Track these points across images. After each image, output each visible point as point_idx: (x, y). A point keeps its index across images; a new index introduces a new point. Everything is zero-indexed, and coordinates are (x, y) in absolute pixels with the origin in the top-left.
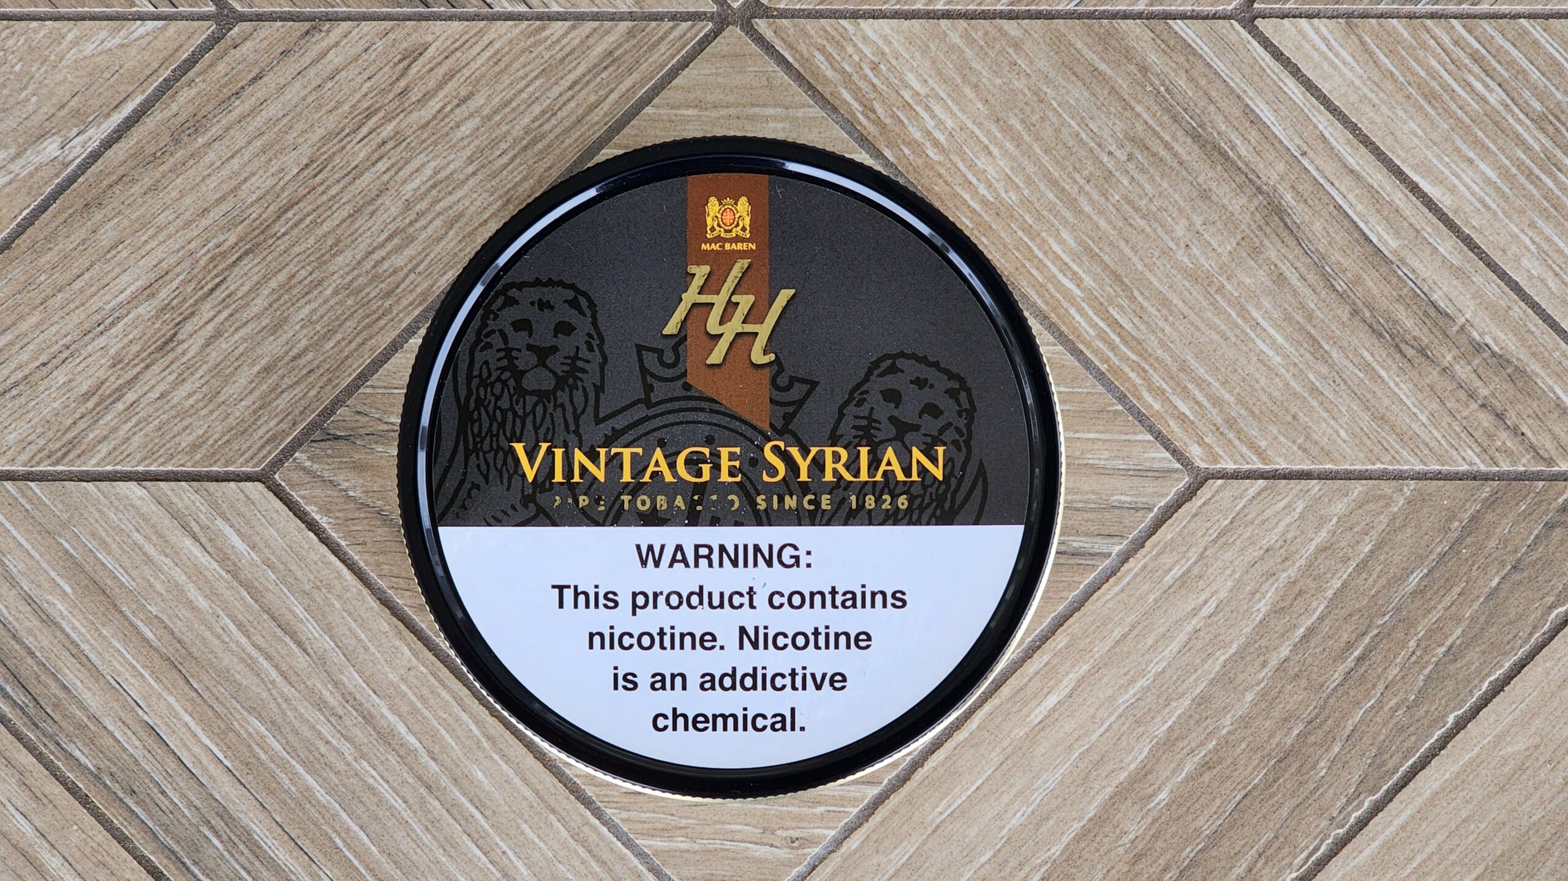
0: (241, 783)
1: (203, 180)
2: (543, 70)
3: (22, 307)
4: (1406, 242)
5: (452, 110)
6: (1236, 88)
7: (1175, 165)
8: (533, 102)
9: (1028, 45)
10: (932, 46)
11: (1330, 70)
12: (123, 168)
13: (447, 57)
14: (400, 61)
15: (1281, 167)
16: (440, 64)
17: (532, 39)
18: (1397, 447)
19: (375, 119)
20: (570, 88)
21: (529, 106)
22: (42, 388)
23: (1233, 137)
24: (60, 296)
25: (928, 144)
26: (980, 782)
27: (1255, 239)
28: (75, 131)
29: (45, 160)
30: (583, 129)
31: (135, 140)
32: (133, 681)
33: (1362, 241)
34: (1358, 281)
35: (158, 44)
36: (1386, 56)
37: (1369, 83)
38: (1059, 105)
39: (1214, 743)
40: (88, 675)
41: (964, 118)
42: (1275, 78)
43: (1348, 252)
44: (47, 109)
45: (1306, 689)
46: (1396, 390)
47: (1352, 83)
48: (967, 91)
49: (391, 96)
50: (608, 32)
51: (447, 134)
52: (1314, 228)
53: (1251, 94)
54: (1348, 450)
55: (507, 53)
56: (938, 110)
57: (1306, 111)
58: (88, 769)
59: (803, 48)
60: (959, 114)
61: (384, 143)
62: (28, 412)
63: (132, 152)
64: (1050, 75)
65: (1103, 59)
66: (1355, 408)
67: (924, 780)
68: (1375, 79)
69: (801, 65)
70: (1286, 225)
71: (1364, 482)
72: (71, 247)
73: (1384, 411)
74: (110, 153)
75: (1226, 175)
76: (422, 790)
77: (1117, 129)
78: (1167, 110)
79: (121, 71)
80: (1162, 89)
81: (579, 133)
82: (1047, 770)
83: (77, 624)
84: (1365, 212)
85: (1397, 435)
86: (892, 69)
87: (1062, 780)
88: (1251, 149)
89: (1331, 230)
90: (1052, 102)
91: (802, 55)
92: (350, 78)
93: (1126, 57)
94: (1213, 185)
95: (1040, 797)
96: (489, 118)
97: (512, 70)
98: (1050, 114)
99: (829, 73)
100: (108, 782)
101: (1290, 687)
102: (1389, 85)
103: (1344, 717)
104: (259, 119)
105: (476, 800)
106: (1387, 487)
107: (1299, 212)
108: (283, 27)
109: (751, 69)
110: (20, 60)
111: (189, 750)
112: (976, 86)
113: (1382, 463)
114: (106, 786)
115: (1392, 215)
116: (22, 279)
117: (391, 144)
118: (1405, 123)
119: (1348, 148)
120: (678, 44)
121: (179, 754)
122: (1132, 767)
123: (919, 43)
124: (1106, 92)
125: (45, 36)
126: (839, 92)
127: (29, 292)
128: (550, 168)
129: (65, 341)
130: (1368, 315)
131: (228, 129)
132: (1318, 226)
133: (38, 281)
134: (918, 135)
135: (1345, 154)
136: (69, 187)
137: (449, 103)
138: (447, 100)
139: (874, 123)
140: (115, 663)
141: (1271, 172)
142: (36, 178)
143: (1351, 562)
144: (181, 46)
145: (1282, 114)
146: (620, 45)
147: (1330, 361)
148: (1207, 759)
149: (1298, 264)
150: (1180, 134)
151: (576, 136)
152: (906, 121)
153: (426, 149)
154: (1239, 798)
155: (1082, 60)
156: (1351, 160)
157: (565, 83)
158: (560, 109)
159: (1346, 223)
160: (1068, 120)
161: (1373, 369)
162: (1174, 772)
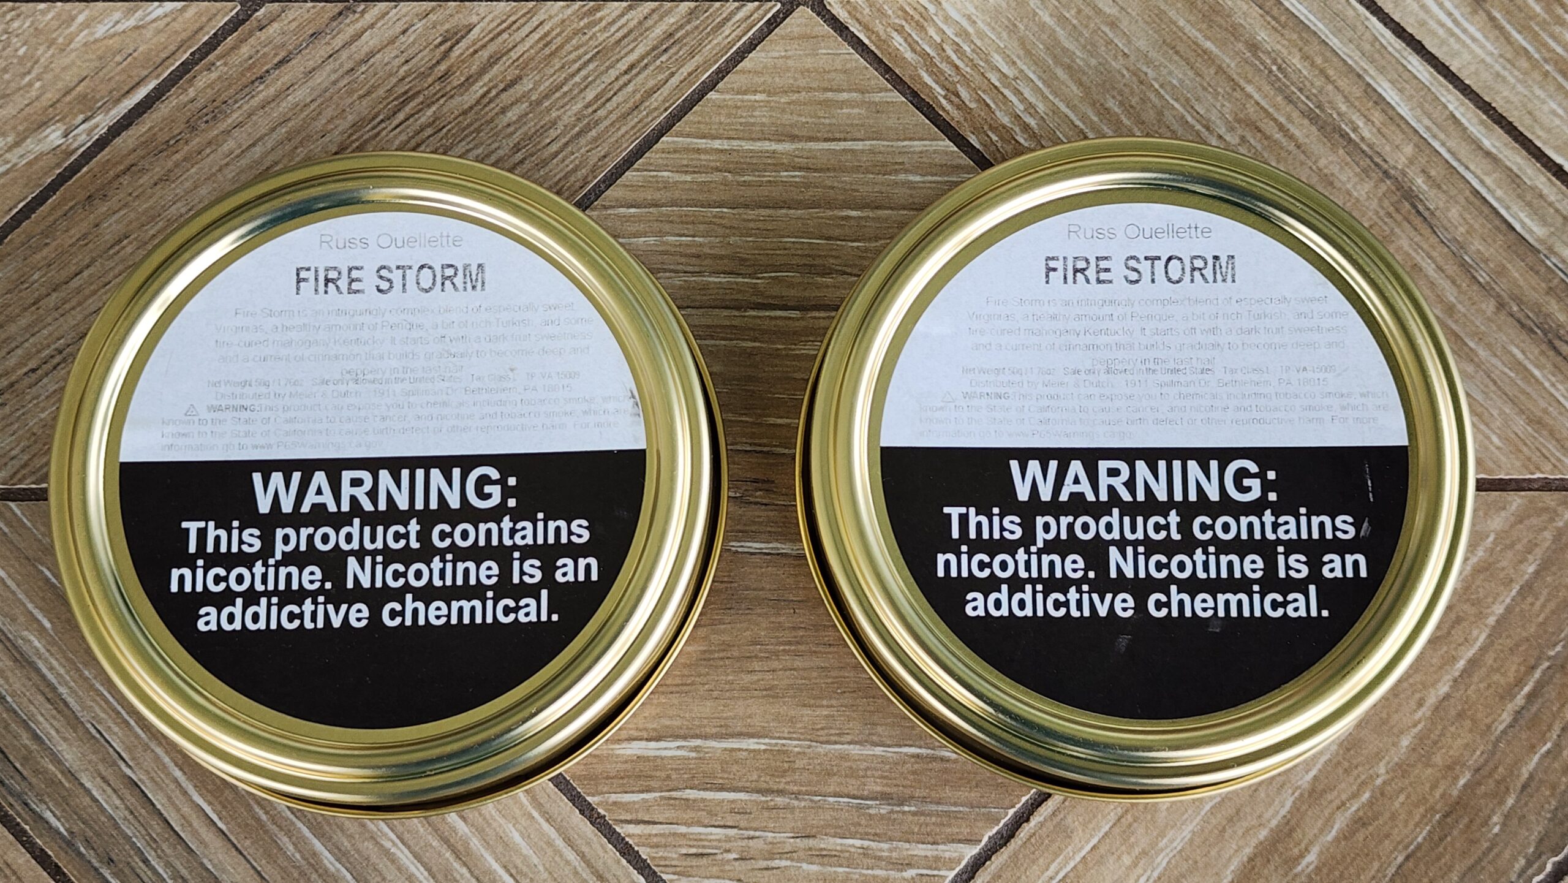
0: (237, 849)
1: (220, 170)
2: (598, 53)
3: (10, 309)
4: (1552, 229)
5: (498, 95)
6: (1354, 66)
7: (1292, 147)
8: (586, 87)
9: (1124, 24)
10: (1020, 25)
11: (1457, 46)
12: (132, 157)
13: (492, 40)
14: (441, 44)
15: (1409, 150)
16: (484, 46)
17: (586, 20)
18: (1558, 454)
19: (412, 104)
20: (626, 72)
21: (581, 91)
22: (28, 397)
23: (1354, 118)
24: (54, 295)
25: (1017, 129)
26: (1094, 841)
27: (1386, 228)
28: (81, 117)
29: (45, 147)
30: (640, 116)
31: (147, 127)
32: (116, 729)
33: (1504, 227)
34: (1502, 271)
35: (176, 26)
36: (1520, 32)
37: (1501, 60)
38: (1161, 86)
39: (1367, 795)
40: (64, 723)
41: (1056, 101)
42: (1397, 55)
43: (1489, 241)
44: (50, 96)
45: (1471, 731)
46: (1552, 390)
47: (1483, 61)
48: (1060, 72)
49: (430, 80)
50: (668, 12)
51: (492, 120)
52: (1450, 215)
53: (1372, 72)
54: (1503, 459)
55: (558, 35)
56: (1027, 93)
57: (1433, 90)
58: (60, 833)
59: (879, 28)
60: (1051, 97)
61: (422, 130)
62: (12, 424)
63: (143, 139)
64: (1150, 55)
65: (1208, 38)
66: (1508, 411)
67: (1031, 837)
68: (1509, 56)
69: (877, 47)
70: (1418, 212)
71: (1523, 493)
72: (70, 242)
73: (1540, 414)
74: (118, 141)
75: (1349, 159)
76: (448, 854)
77: (1225, 110)
78: (1280, 90)
79: (135, 55)
80: (1274, 68)
81: (636, 120)
82: (1172, 827)
83: (55, 663)
84: (1504, 197)
85: (1557, 440)
86: (977, 50)
87: (1191, 841)
88: (1375, 130)
89: (1468, 216)
90: (1154, 83)
91: (878, 36)
92: (386, 61)
93: (1233, 35)
94: (1335, 169)
95: (1167, 860)
96: (539, 102)
97: (564, 52)
98: (1152, 96)
99: (909, 55)
100: (82, 849)
101: (1453, 729)
102: (1524, 64)
103: (1518, 763)
104: (284, 104)
105: (510, 866)
106: (1549, 499)
107: (1433, 199)
108: (314, 7)
109: (824, 51)
110: (24, 44)
111: (178, 810)
112: (1069, 67)
113: (1542, 472)
114: (80, 854)
115: (1535, 201)
116: (15, 276)
117: (429, 131)
118: (1544, 102)
119: (1481, 128)
120: (744, 25)
121: (166, 814)
122: (1274, 823)
123: (1006, 22)
124: (1212, 71)
125: (52, 19)
126: (919, 75)
127: (20, 291)
128: (605, 157)
129: (57, 345)
130: (1515, 308)
131: (249, 116)
132: (1454, 213)
133: (31, 280)
134: (1006, 120)
135: (1479, 136)
136: (71, 178)
137: (494, 87)
138: (491, 84)
139: (958, 108)
140: (97, 709)
141: (1400, 156)
142: (35, 167)
143: (1514, 585)
144: (201, 28)
145: (1407, 93)
146: (681, 27)
147: (1476, 359)
148: (1361, 813)
149: (1434, 254)
150: (1296, 114)
151: (632, 123)
152: (992, 105)
153: (466, 136)
154: (1400, 859)
155: (1185, 38)
156: (1487, 143)
157: (622, 66)
158: (615, 94)
159: (1486, 210)
160: (1172, 102)
161: (1526, 369)
162: (1321, 831)
